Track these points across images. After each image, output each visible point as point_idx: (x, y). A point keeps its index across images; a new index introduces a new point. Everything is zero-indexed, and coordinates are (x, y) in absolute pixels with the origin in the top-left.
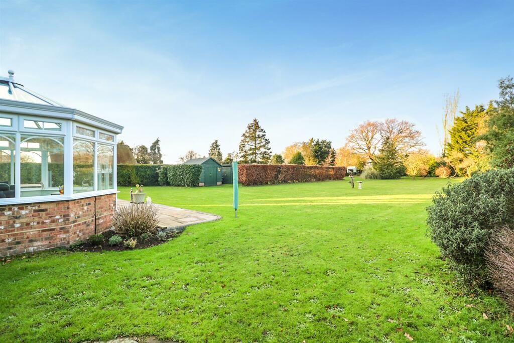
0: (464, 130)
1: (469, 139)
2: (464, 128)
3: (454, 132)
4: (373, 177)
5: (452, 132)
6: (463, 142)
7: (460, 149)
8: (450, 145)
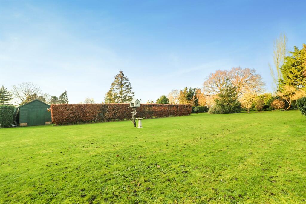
0: (293, 65)
1: (299, 73)
2: (294, 64)
3: (285, 69)
4: (216, 112)
5: (283, 68)
6: (294, 76)
7: (292, 83)
8: (282, 81)
